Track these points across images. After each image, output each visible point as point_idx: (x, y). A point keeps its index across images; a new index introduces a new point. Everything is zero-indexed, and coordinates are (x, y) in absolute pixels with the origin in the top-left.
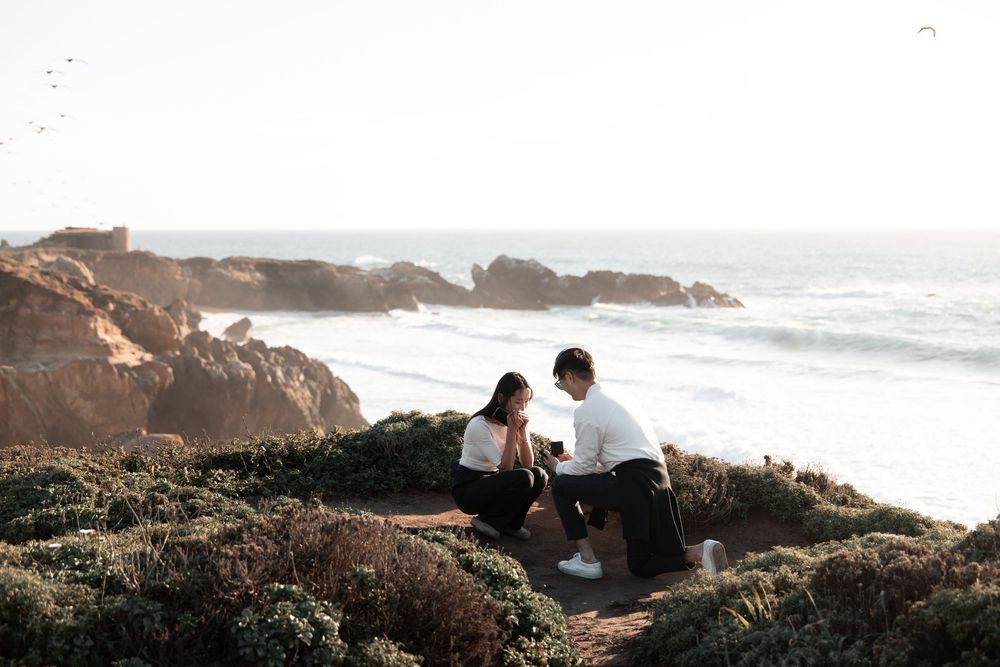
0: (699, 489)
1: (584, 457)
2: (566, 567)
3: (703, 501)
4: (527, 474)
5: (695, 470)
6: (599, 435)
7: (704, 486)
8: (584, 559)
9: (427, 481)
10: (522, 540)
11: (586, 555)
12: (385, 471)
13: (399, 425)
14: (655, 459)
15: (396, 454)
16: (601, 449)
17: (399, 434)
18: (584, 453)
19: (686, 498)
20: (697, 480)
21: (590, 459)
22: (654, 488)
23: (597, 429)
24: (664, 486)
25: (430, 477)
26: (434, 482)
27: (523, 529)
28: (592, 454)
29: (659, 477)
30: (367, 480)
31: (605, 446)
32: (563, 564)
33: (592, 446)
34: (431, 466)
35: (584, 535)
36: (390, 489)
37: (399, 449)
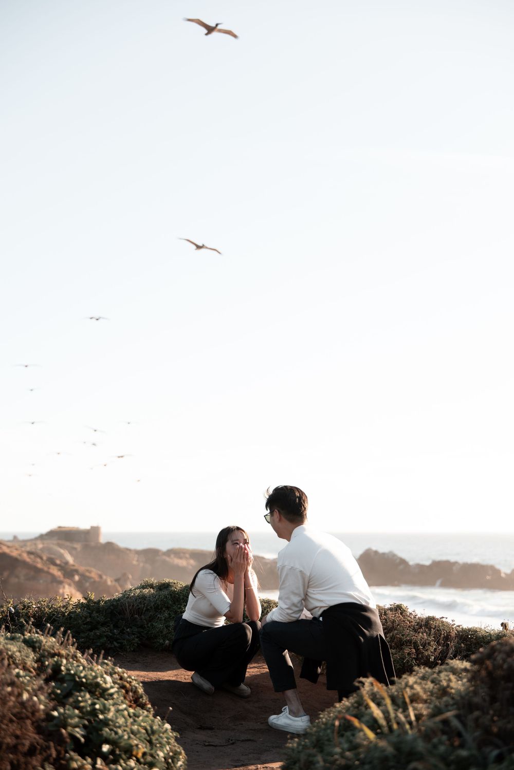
0: (424, 645)
1: (288, 601)
2: (275, 721)
3: (428, 657)
4: (244, 629)
5: (421, 627)
6: (303, 579)
7: (429, 644)
8: (292, 712)
9: (161, 641)
10: (241, 696)
11: (294, 708)
12: (122, 632)
13: (146, 591)
14: (364, 603)
15: (136, 616)
16: (306, 595)
17: (143, 597)
18: (288, 598)
19: (409, 654)
20: (422, 636)
21: (294, 605)
22: (364, 635)
23: (301, 571)
24: (375, 634)
25: (165, 637)
26: (167, 642)
27: (243, 686)
28: (296, 599)
29: (369, 623)
30: (100, 637)
31: (310, 590)
32: (274, 719)
33: (296, 591)
34: (167, 627)
35: (293, 686)
36: (122, 647)
37: (139, 612)
